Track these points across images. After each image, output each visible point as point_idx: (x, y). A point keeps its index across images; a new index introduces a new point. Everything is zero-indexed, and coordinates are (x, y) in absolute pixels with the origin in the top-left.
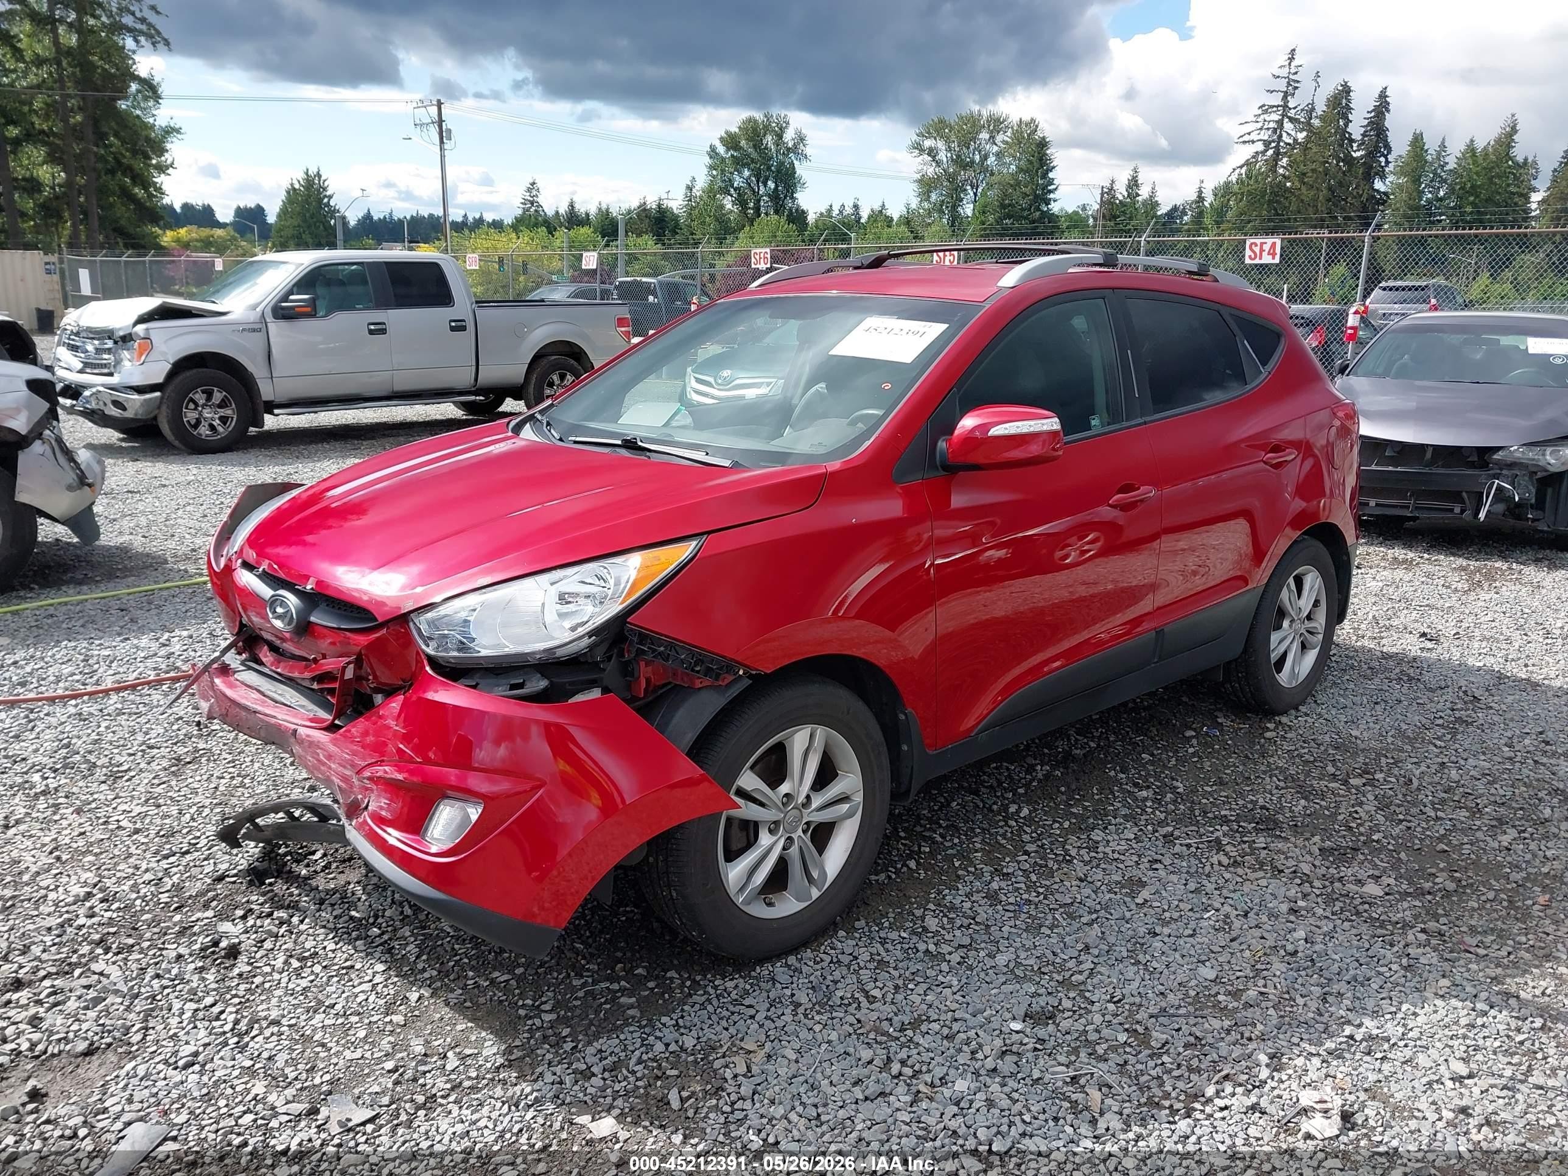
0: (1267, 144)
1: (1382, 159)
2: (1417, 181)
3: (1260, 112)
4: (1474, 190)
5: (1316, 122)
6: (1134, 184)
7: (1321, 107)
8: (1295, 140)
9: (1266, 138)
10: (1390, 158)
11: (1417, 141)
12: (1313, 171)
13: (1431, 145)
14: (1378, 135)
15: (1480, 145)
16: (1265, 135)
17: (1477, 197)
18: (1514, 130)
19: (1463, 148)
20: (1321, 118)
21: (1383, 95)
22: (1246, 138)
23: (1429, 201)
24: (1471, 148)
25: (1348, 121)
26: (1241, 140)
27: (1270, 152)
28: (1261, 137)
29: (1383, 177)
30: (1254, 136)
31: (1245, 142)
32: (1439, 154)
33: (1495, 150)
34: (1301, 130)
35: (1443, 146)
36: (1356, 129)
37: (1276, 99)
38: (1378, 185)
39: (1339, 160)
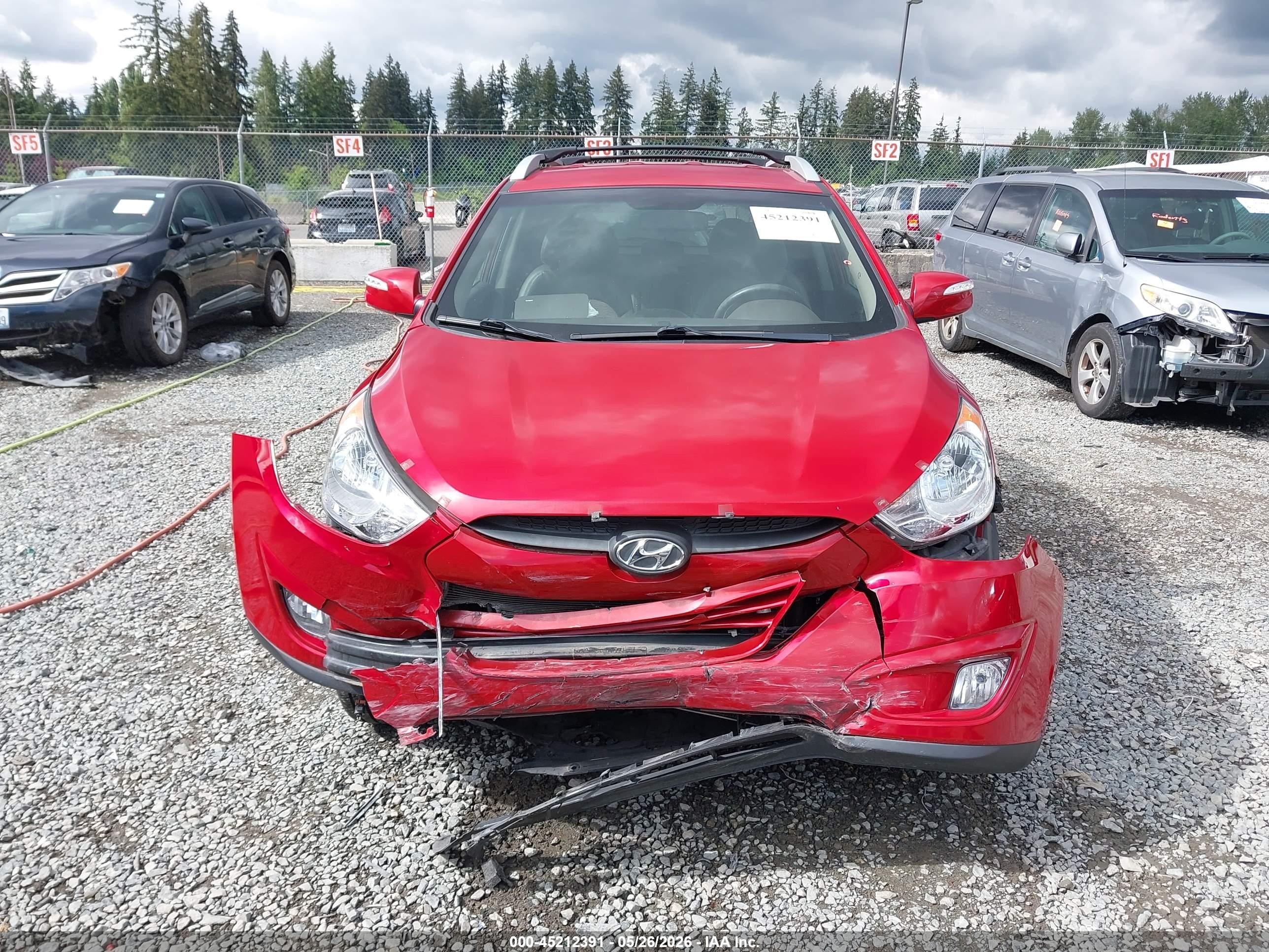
0: (148, 50)
1: (241, 70)
2: (273, 90)
3: (135, 20)
4: (315, 100)
5: (185, 35)
6: (26, 76)
7: (187, 23)
8: (171, 48)
9: (146, 44)
10: (248, 69)
11: (266, 58)
12: (192, 75)
13: (278, 62)
14: (234, 50)
15: (313, 64)
16: (145, 42)
17: (318, 105)
18: (332, 56)
19: (301, 66)
20: (189, 32)
21: (231, 18)
22: (128, 43)
23: (284, 107)
24: (306, 67)
25: (211, 37)
26: (124, 44)
27: (152, 57)
28: (141, 43)
29: (245, 84)
30: (134, 42)
31: (127, 46)
32: (284, 69)
33: (323, 70)
34: (174, 41)
35: (285, 63)
36: (217, 43)
37: (149, 12)
38: (242, 90)
39: (210, 68)
